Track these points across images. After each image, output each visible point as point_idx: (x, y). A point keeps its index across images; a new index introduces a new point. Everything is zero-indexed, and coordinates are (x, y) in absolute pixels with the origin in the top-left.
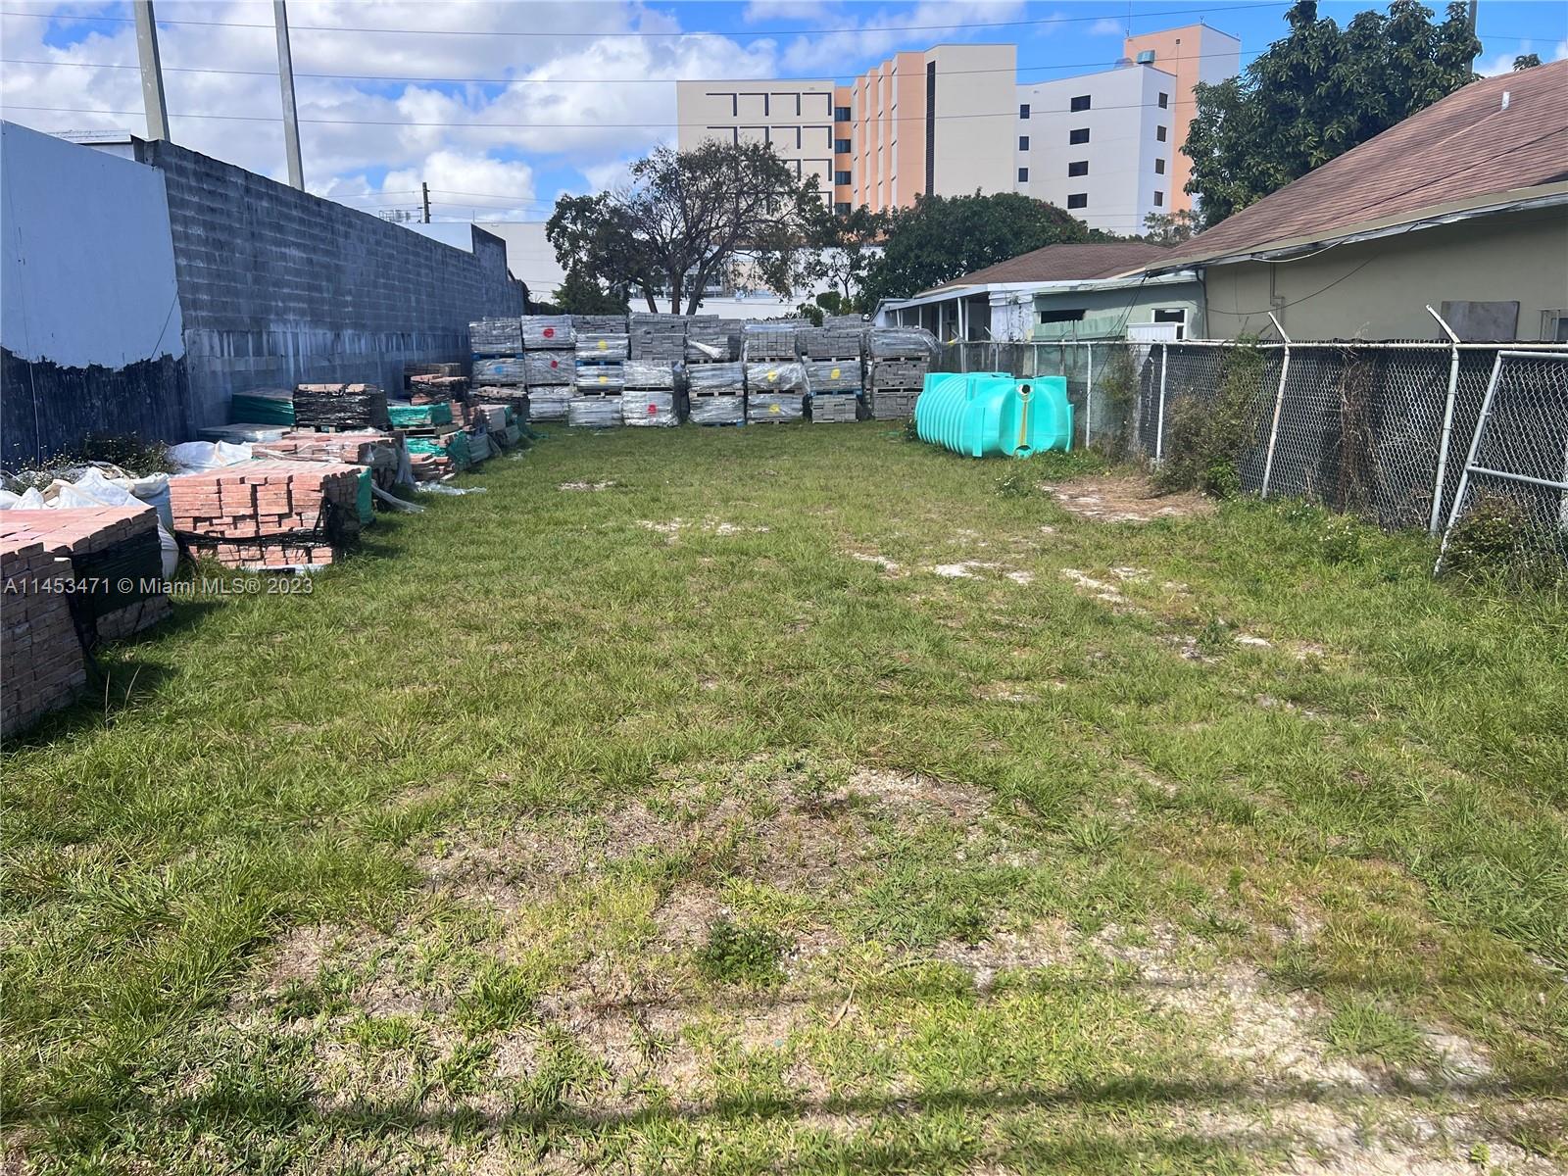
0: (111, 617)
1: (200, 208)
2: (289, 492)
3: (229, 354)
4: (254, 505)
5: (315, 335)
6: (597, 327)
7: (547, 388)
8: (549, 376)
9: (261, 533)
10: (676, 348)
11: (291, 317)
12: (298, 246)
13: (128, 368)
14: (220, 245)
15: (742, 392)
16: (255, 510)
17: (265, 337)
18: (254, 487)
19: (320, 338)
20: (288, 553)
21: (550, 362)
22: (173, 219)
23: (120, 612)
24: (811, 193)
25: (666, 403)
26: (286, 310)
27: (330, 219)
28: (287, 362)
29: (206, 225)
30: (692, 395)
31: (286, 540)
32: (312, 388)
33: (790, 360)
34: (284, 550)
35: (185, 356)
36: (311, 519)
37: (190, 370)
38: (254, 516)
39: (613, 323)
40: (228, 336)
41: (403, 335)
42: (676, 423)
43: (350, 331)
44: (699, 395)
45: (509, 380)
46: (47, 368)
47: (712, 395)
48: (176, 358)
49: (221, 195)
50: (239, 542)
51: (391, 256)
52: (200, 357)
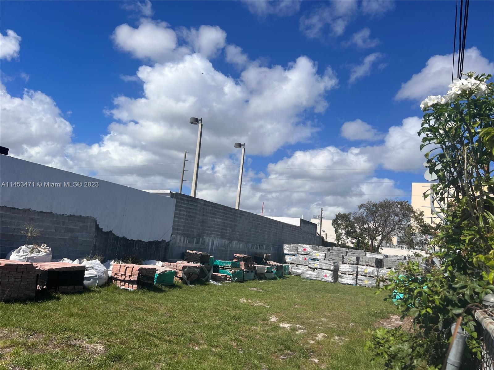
0: (64, 287)
1: (186, 208)
2: (132, 270)
3: (186, 242)
4: (125, 272)
5: (221, 241)
6: (319, 250)
7: (303, 266)
8: (303, 262)
9: (125, 279)
10: (339, 258)
11: (213, 236)
12: (220, 219)
13: (150, 242)
14: (191, 216)
15: (356, 275)
16: (125, 273)
17: (201, 239)
18: (127, 268)
19: (223, 242)
20: (130, 285)
21: (304, 258)
22: (176, 210)
23: (67, 287)
24: (421, 217)
25: (330, 275)
26: (211, 234)
27: (235, 213)
28: (208, 247)
29: (187, 211)
30: (339, 273)
31: (130, 282)
32: (190, 251)
33: (373, 266)
34: (129, 284)
35: (170, 241)
36: (135, 278)
37: (171, 244)
38: (125, 275)
39: (324, 249)
40: (187, 238)
41: (259, 245)
42: (333, 282)
43: (236, 242)
44: (342, 274)
45: (292, 262)
46: (124, 239)
47: (346, 274)
48: (167, 241)
49: (195, 205)
50: (121, 280)
51: (259, 224)
52: (175, 242)
